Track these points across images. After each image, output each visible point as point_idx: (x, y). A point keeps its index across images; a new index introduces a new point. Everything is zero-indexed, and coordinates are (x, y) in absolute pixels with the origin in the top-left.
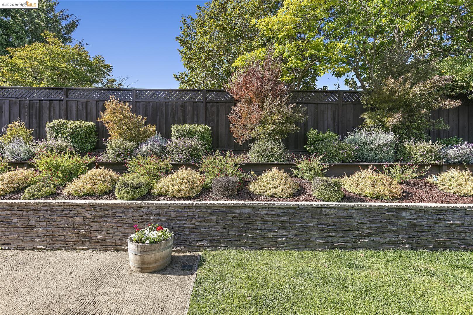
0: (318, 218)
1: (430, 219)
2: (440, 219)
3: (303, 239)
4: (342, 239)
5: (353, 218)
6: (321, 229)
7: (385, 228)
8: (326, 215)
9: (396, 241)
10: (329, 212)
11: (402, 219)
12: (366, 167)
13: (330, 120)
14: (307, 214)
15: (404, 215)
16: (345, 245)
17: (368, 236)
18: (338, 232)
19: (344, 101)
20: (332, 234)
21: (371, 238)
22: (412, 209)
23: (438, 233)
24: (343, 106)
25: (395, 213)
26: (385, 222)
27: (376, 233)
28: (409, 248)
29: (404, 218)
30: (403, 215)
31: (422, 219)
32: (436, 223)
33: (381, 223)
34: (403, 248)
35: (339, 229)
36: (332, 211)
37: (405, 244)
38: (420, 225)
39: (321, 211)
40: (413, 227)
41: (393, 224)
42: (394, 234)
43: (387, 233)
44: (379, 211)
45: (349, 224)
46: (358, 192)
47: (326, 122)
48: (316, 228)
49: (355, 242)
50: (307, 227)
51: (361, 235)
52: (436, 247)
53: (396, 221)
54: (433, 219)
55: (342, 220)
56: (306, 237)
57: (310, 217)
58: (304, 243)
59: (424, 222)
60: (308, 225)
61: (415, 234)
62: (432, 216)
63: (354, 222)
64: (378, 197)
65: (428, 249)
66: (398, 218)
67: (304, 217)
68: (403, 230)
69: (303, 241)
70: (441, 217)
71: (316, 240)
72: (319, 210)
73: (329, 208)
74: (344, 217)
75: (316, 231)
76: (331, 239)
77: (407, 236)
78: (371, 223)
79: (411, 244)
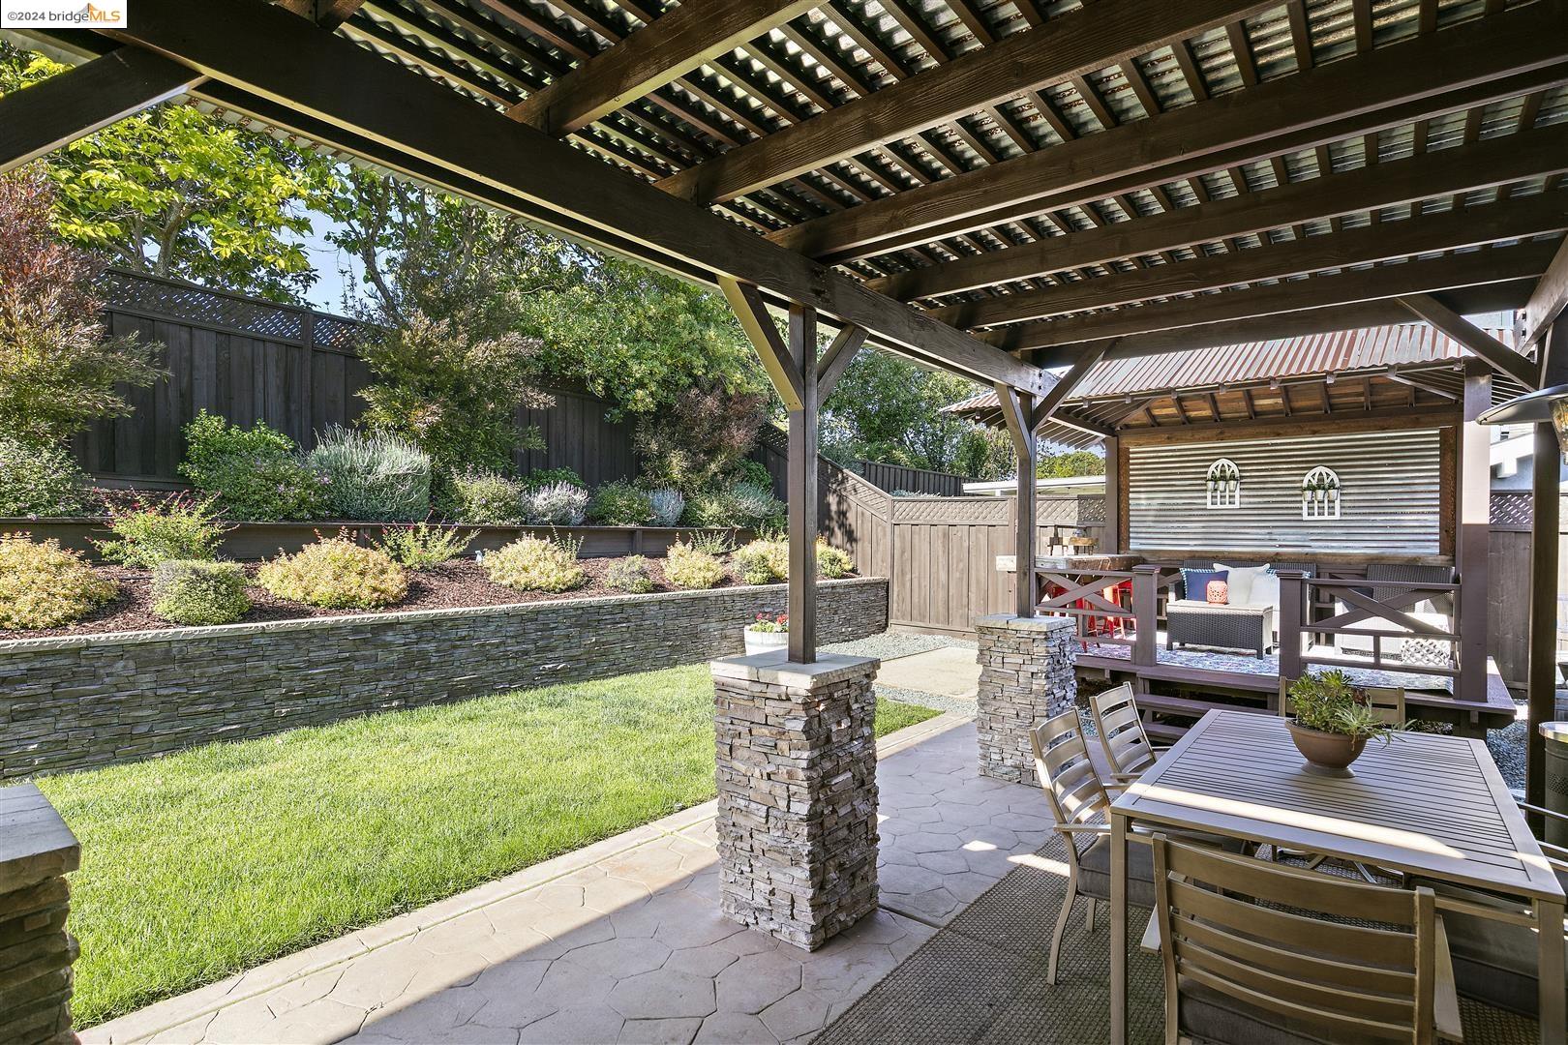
0: (158, 671)
1: (444, 640)
2: (463, 639)
3: (104, 734)
4: (233, 715)
5: (263, 658)
6: (166, 701)
7: (345, 673)
8: (183, 660)
9: (371, 697)
10: (196, 652)
11: (387, 646)
12: (332, 533)
13: (272, 391)
14: (121, 664)
15: (389, 637)
16: (240, 729)
17: (304, 696)
18: (220, 700)
19: (320, 342)
20: (202, 708)
21: (313, 700)
22: (407, 623)
23: (458, 667)
24: (313, 356)
25: (370, 635)
26: (347, 659)
27: (324, 687)
28: (399, 708)
29: (390, 643)
30: (388, 639)
31: (429, 642)
32: (455, 647)
33: (338, 661)
34: (387, 709)
35: (222, 693)
36: (203, 649)
37: (391, 700)
38: (423, 655)
39: (168, 651)
40: (408, 662)
41: (365, 659)
42: (368, 682)
43: (352, 683)
44: (333, 635)
45: (255, 674)
46: (299, 595)
47: (260, 396)
48: (152, 700)
49: (271, 716)
50: (120, 702)
51: (286, 697)
52: (454, 696)
53: (373, 652)
54: (449, 640)
55: (233, 666)
56: (118, 730)
57: (133, 672)
58: (107, 747)
59: (431, 647)
60: (122, 696)
61: (412, 676)
62: (447, 634)
63: (267, 668)
64: (344, 604)
65: (437, 703)
66: (376, 647)
67: (108, 675)
68: (388, 669)
69: (106, 742)
70: (464, 634)
71: (151, 730)
72: (159, 649)
73: (192, 642)
74: (238, 660)
75: (151, 706)
76: (200, 721)
77: (395, 683)
78: (311, 664)
79: (406, 698)
